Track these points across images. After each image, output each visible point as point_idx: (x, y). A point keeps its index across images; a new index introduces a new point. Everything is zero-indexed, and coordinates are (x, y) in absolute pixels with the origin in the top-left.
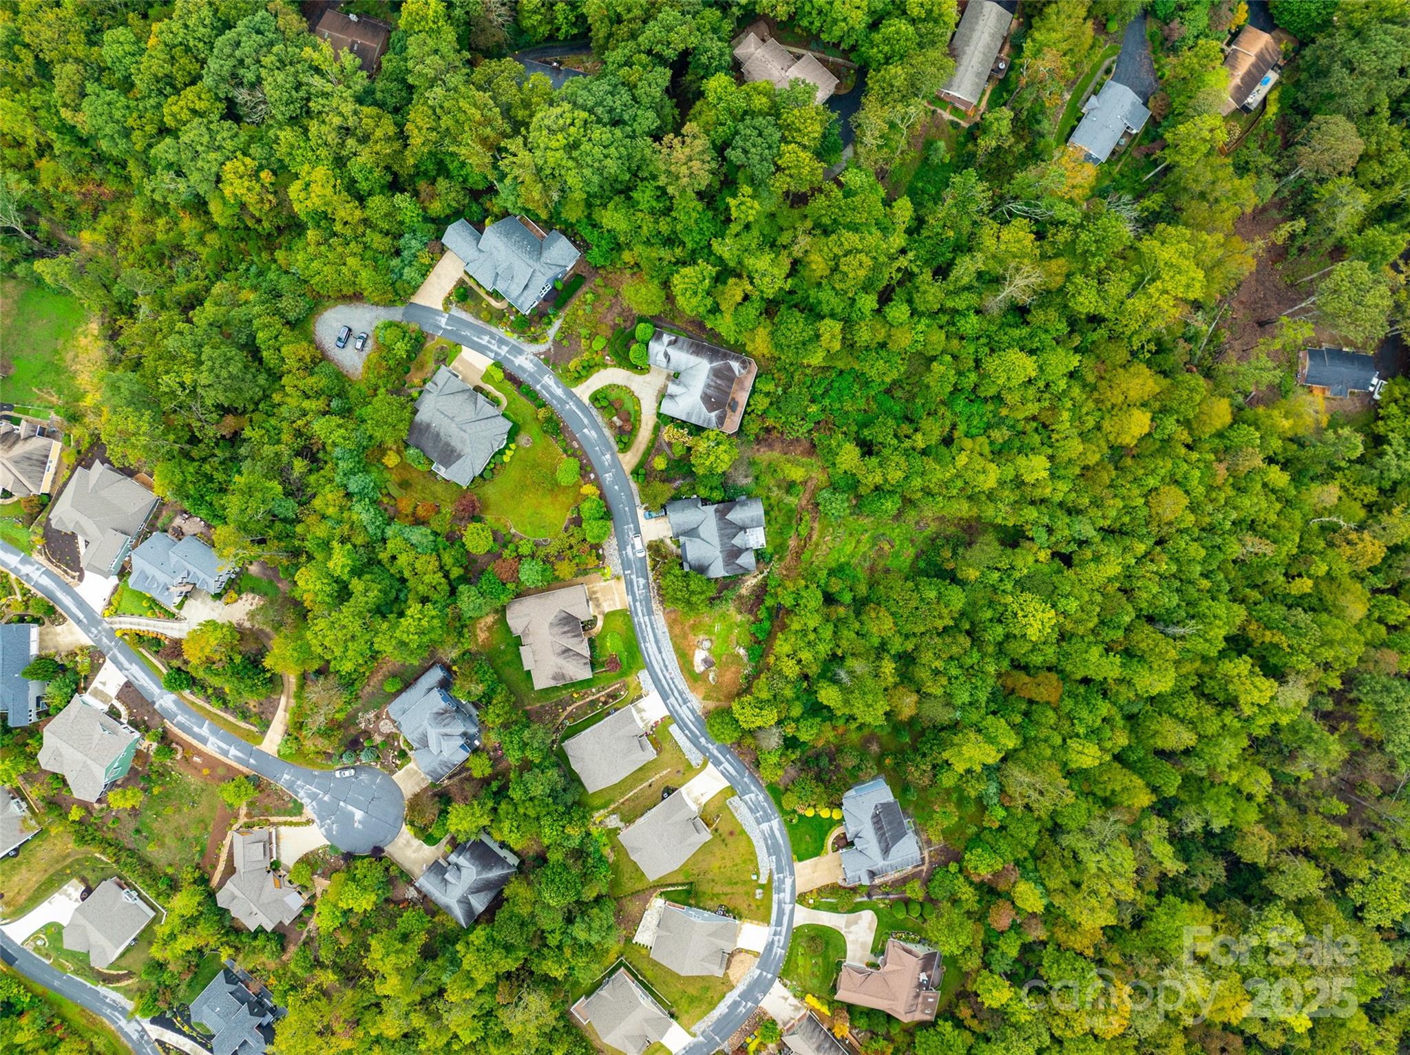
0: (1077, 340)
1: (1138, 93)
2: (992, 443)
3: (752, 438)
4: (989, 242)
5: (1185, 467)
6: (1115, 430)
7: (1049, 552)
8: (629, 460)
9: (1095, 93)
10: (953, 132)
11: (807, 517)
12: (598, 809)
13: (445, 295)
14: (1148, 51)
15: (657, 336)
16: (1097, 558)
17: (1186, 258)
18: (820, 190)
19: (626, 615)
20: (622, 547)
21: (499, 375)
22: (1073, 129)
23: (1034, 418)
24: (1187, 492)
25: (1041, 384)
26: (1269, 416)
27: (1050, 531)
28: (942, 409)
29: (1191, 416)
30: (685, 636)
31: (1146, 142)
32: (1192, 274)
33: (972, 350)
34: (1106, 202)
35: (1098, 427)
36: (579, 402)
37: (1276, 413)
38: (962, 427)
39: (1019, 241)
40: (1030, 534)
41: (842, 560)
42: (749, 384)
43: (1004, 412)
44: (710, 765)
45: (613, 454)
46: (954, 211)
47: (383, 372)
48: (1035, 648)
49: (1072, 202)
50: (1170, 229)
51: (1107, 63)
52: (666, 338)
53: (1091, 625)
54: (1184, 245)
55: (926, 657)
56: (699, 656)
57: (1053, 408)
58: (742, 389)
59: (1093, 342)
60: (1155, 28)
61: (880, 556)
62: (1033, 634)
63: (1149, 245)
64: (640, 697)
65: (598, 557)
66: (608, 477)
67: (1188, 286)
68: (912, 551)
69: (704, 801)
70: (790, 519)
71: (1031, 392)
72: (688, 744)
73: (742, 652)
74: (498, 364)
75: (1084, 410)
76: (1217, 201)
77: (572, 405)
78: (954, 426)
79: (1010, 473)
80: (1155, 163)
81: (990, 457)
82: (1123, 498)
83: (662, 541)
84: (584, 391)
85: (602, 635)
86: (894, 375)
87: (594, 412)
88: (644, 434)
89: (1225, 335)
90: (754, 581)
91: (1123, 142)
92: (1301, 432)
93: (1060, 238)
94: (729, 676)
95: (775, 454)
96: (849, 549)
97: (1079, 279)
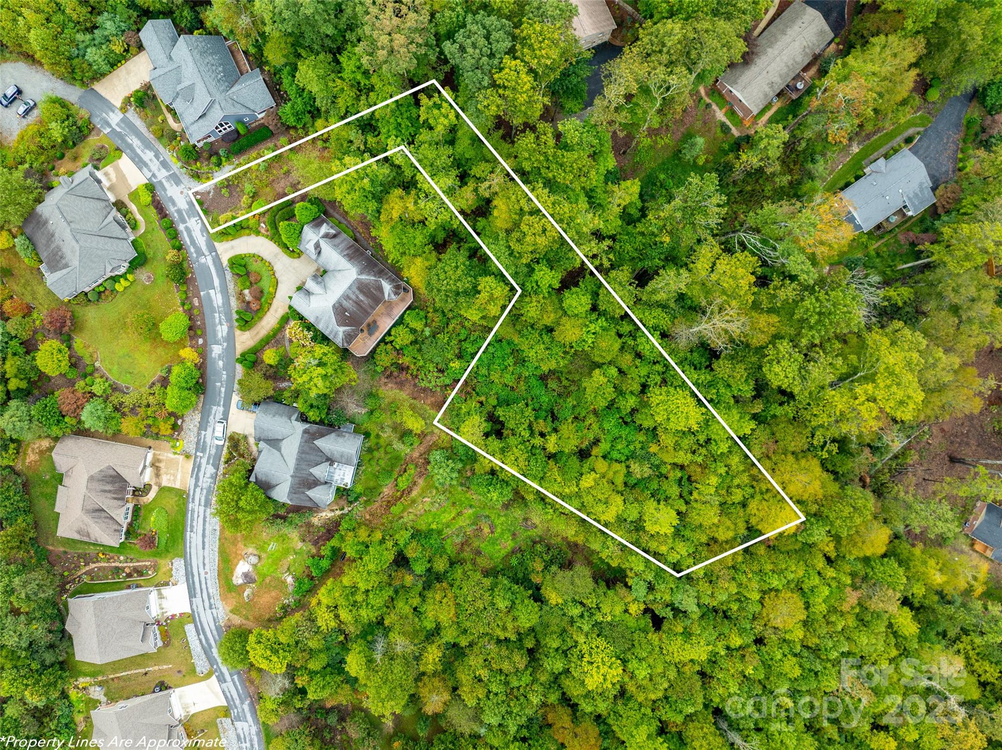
0: (758, 407)
1: (932, 177)
2: (629, 474)
3: (379, 369)
4: (702, 265)
5: (816, 580)
6: (761, 514)
7: (642, 607)
8: (245, 340)
9: (886, 156)
10: (719, 134)
11: (412, 470)
12: (86, 675)
13: (127, 94)
14: (958, 137)
15: (317, 222)
16: (687, 634)
17: (911, 370)
18: (533, 129)
19: (182, 497)
20: (203, 425)
21: (146, 198)
22: (847, 185)
23: (682, 467)
24: (807, 606)
25: (702, 438)
26: (925, 563)
27: (651, 588)
28: (591, 419)
29: (844, 534)
30: (235, 543)
31: (917, 230)
32: (910, 392)
33: (644, 371)
34: (850, 274)
35: (744, 505)
36: (217, 260)
37: (932, 562)
38: (604, 446)
39: (734, 278)
40: (630, 582)
41: (434, 526)
42: (398, 312)
43: (654, 449)
44: (214, 678)
45: (231, 328)
46: (679, 215)
47: (33, 148)
48: (588, 695)
49: (813, 259)
50: (907, 332)
51: (911, 131)
52: (324, 229)
53: (653, 697)
54: (915, 355)
55: (474, 661)
56: (242, 568)
57: (704, 467)
58: (389, 315)
59: (774, 416)
60: (976, 115)
61: (476, 536)
62: (592, 683)
63: (877, 339)
64: (167, 584)
65: (174, 427)
66: (216, 350)
67: (902, 403)
68: (510, 545)
69: (193, 710)
70: (393, 466)
71: (687, 442)
72: (199, 649)
73: (290, 580)
74: (151, 188)
75: (736, 481)
76: (970, 320)
77: (208, 260)
78: (596, 442)
79: (633, 514)
80: (918, 255)
81: (621, 487)
82: (740, 585)
83: (245, 437)
84: (228, 250)
85: (150, 508)
86: (553, 365)
87: (229, 276)
88: (269, 321)
89: (913, 458)
90: (330, 515)
91: (894, 219)
92: (948, 590)
93: (782, 294)
94: (265, 599)
95: (403, 395)
96: (446, 518)
97: (784, 346)
